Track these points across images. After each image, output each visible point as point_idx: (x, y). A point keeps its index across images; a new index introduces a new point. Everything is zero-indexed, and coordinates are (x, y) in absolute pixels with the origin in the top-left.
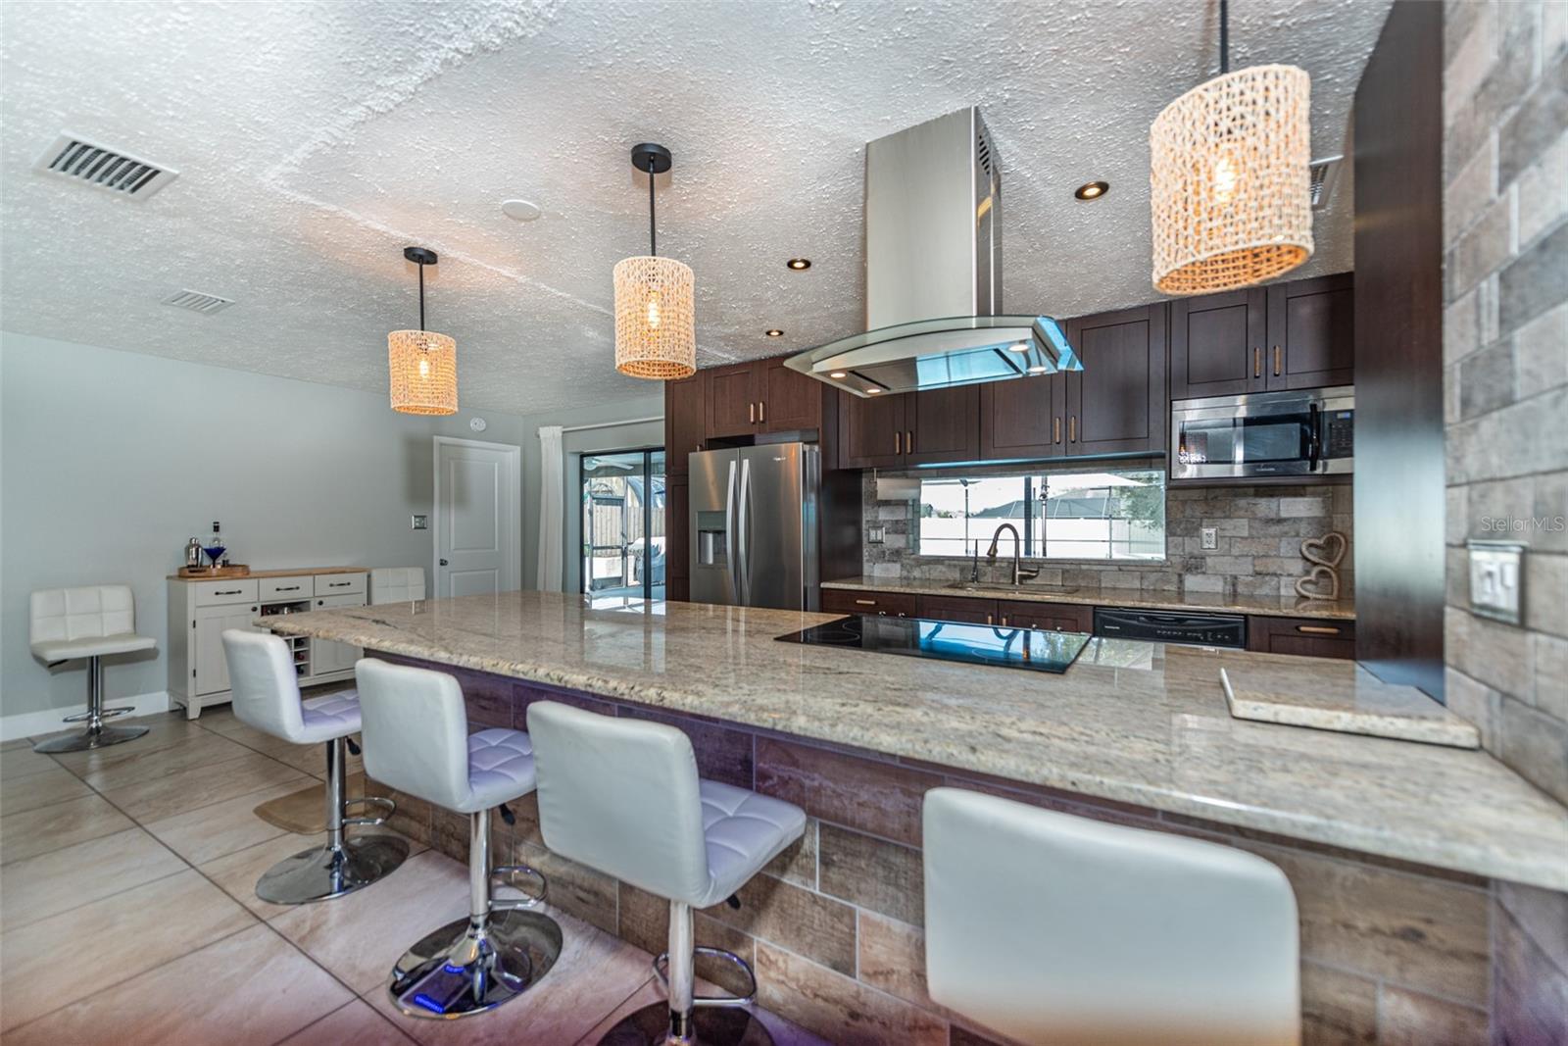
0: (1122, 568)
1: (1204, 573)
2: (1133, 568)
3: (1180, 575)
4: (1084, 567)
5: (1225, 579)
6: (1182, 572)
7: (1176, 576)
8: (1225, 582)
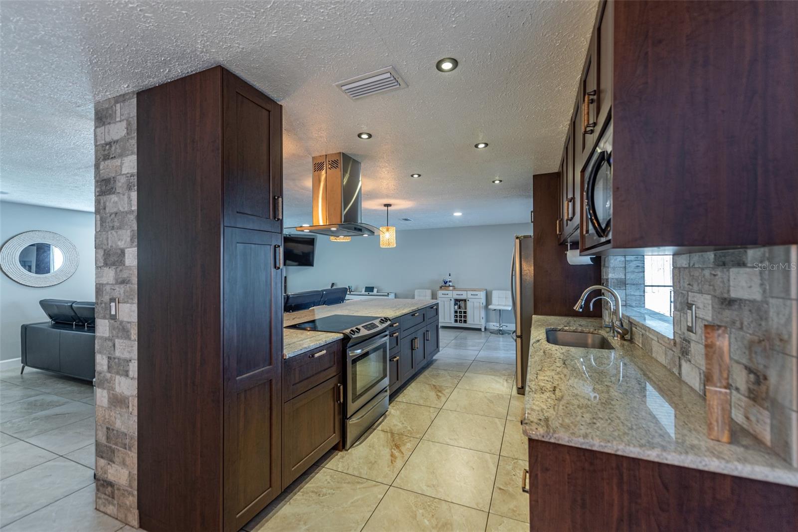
0: (659, 340)
1: (689, 361)
3: (680, 358)
4: (647, 334)
5: (700, 374)
6: (680, 356)
7: (678, 358)
8: (700, 379)
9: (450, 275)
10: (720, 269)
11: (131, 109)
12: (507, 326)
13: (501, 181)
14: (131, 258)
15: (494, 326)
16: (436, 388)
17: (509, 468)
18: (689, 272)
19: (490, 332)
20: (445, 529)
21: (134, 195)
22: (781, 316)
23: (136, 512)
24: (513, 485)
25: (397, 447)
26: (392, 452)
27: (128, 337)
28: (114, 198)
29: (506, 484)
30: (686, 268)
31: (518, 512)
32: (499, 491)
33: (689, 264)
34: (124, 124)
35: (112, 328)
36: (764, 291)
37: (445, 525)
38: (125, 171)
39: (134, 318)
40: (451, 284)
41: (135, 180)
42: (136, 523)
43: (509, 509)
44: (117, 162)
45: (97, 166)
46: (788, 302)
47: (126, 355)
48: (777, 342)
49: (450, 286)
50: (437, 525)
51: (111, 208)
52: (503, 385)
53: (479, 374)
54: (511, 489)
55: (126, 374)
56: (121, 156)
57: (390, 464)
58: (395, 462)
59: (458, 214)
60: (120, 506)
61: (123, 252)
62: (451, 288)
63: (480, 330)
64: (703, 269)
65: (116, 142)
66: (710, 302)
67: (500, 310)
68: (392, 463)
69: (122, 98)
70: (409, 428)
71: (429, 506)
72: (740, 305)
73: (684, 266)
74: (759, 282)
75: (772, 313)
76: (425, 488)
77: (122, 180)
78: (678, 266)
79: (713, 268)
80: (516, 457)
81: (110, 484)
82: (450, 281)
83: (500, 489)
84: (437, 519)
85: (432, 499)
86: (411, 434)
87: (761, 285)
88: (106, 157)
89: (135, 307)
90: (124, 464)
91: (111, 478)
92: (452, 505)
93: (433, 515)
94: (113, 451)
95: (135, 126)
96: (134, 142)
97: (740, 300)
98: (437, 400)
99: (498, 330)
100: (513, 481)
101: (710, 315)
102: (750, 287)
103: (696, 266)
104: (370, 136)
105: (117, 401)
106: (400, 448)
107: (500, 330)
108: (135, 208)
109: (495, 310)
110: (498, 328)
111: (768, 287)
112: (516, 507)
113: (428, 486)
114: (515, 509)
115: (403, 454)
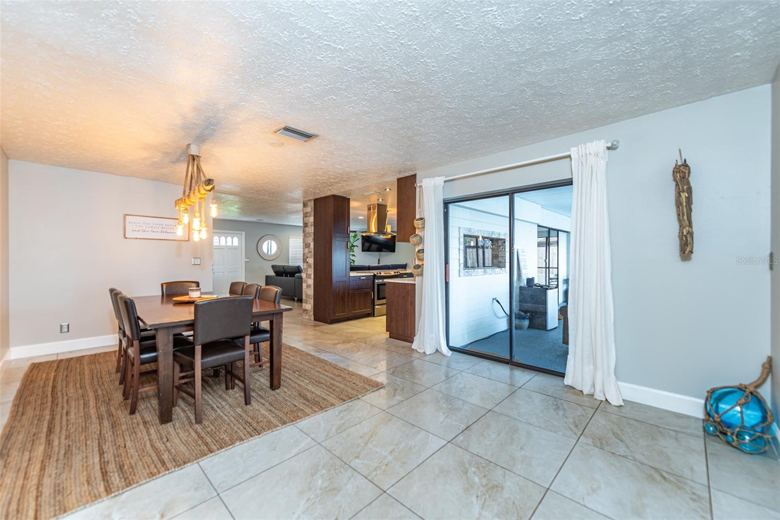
11: (312, 203)
14: (312, 246)
21: (313, 228)
23: (313, 316)
27: (311, 268)
28: (308, 228)
34: (310, 208)
35: (307, 265)
38: (311, 221)
39: (313, 262)
41: (313, 223)
42: (313, 319)
44: (308, 218)
45: (303, 219)
47: (311, 273)
51: (307, 232)
55: (311, 278)
56: (310, 216)
60: (309, 316)
61: (310, 244)
65: (308, 212)
69: (310, 200)
77: (310, 224)
81: (306, 310)
88: (306, 217)
89: (313, 259)
90: (310, 303)
91: (306, 308)
94: (307, 300)
95: (313, 209)
96: (313, 213)
105: (308, 286)
108: (313, 231)
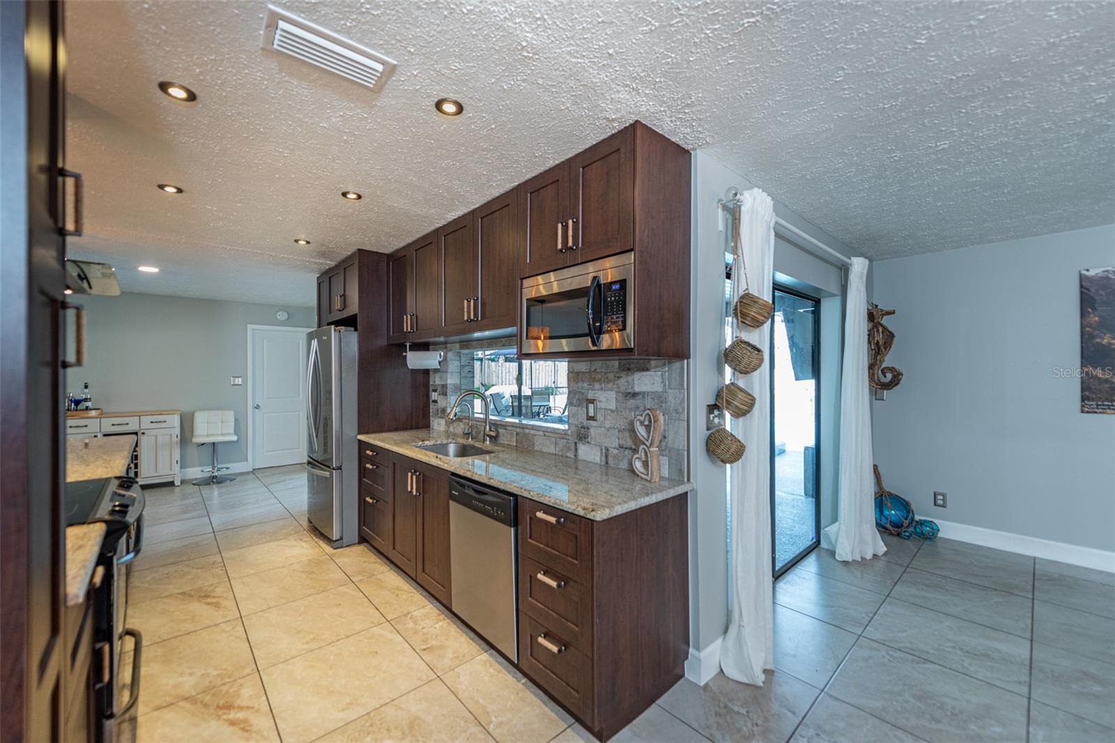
0: (546, 434)
1: (588, 443)
2: (550, 434)
3: (576, 443)
4: (527, 431)
5: (602, 450)
6: (577, 441)
7: (574, 444)
8: (601, 453)
9: (86, 387)
10: (625, 372)
12: (228, 468)
13: (308, 242)
15: (195, 472)
16: (192, 596)
17: (411, 625)
18: (590, 375)
19: (193, 484)
20: (416, 727)
22: (677, 399)
24: (431, 637)
25: (229, 707)
26: (227, 720)
29: (424, 641)
30: (587, 372)
31: (460, 656)
32: (425, 652)
33: (590, 369)
36: (665, 386)
37: (411, 725)
40: (89, 404)
43: (451, 659)
46: (683, 391)
48: (674, 414)
49: (87, 408)
50: (403, 733)
52: (303, 547)
53: (248, 546)
54: (434, 643)
57: (246, 734)
58: (251, 726)
59: (148, 269)
62: (93, 413)
63: (172, 484)
64: (606, 373)
66: (615, 396)
67: (214, 443)
68: (247, 731)
70: (215, 673)
71: (371, 725)
72: (643, 396)
73: (583, 370)
74: (661, 380)
75: (670, 398)
76: (341, 715)
78: (576, 371)
79: (617, 373)
80: (405, 611)
82: (86, 400)
83: (424, 650)
84: (396, 728)
85: (366, 717)
86: (230, 677)
87: (662, 382)
92: (395, 702)
93: (388, 730)
97: (643, 393)
98: (217, 611)
99: (210, 477)
100: (427, 634)
101: (614, 405)
102: (653, 384)
103: (598, 371)
104: (192, 97)
106: (236, 705)
107: (214, 477)
109: (204, 444)
110: (209, 475)
111: (667, 383)
112: (454, 653)
113: (343, 710)
114: (455, 655)
115: (253, 708)
